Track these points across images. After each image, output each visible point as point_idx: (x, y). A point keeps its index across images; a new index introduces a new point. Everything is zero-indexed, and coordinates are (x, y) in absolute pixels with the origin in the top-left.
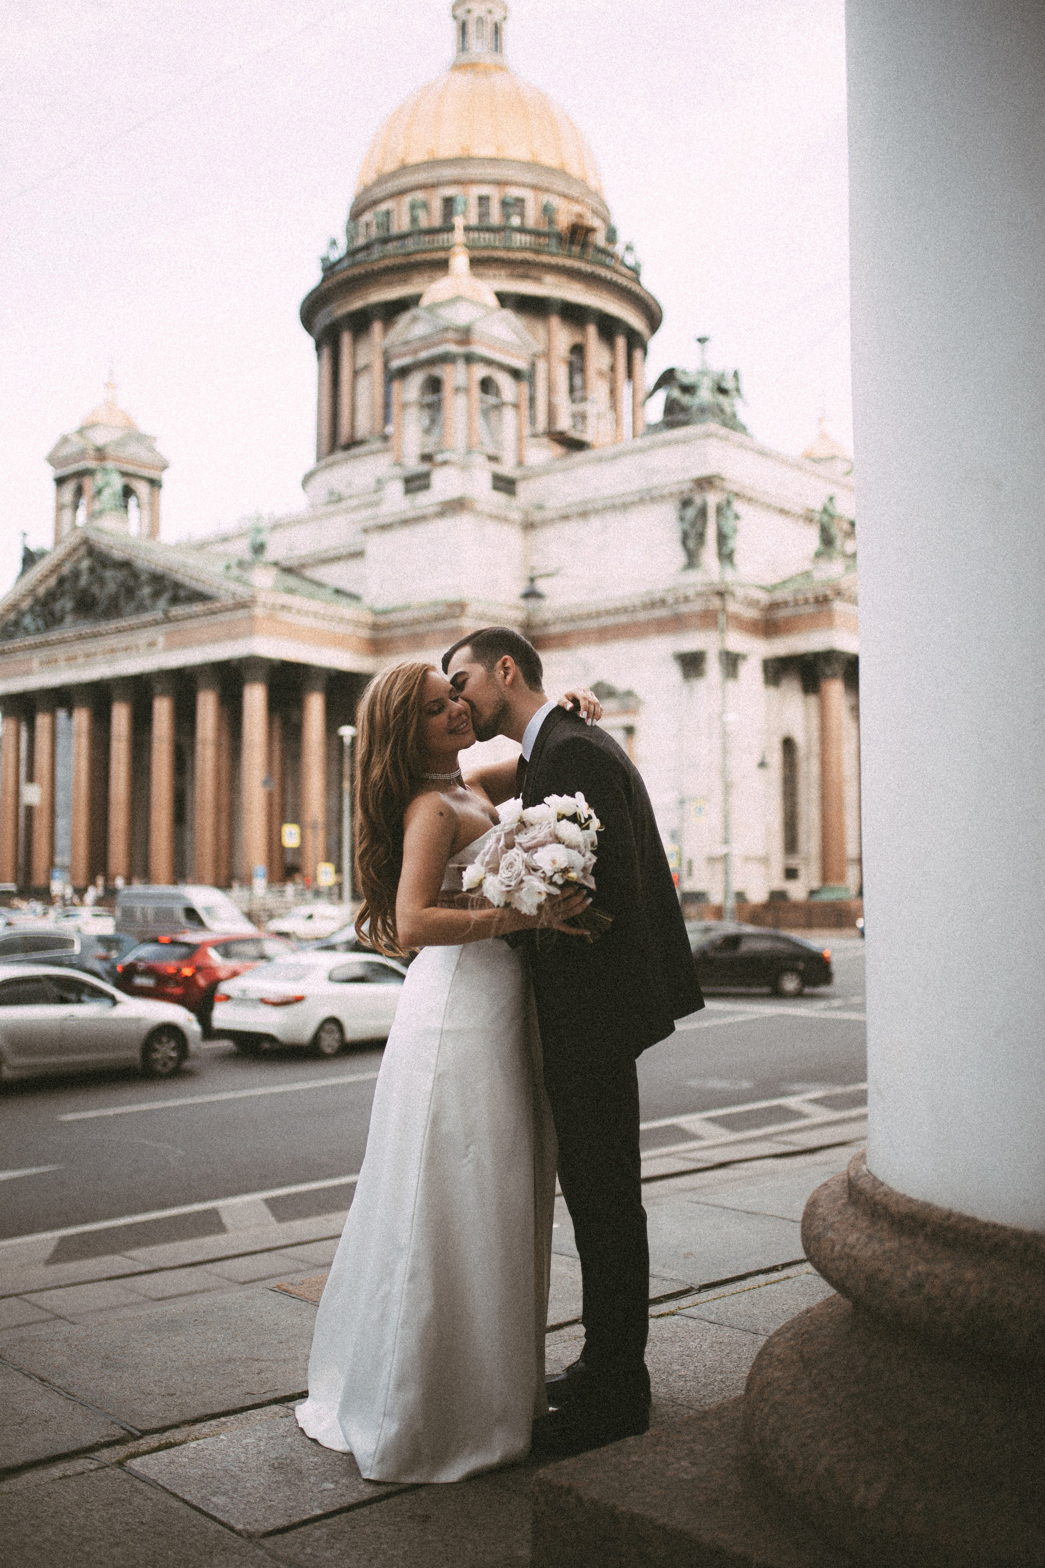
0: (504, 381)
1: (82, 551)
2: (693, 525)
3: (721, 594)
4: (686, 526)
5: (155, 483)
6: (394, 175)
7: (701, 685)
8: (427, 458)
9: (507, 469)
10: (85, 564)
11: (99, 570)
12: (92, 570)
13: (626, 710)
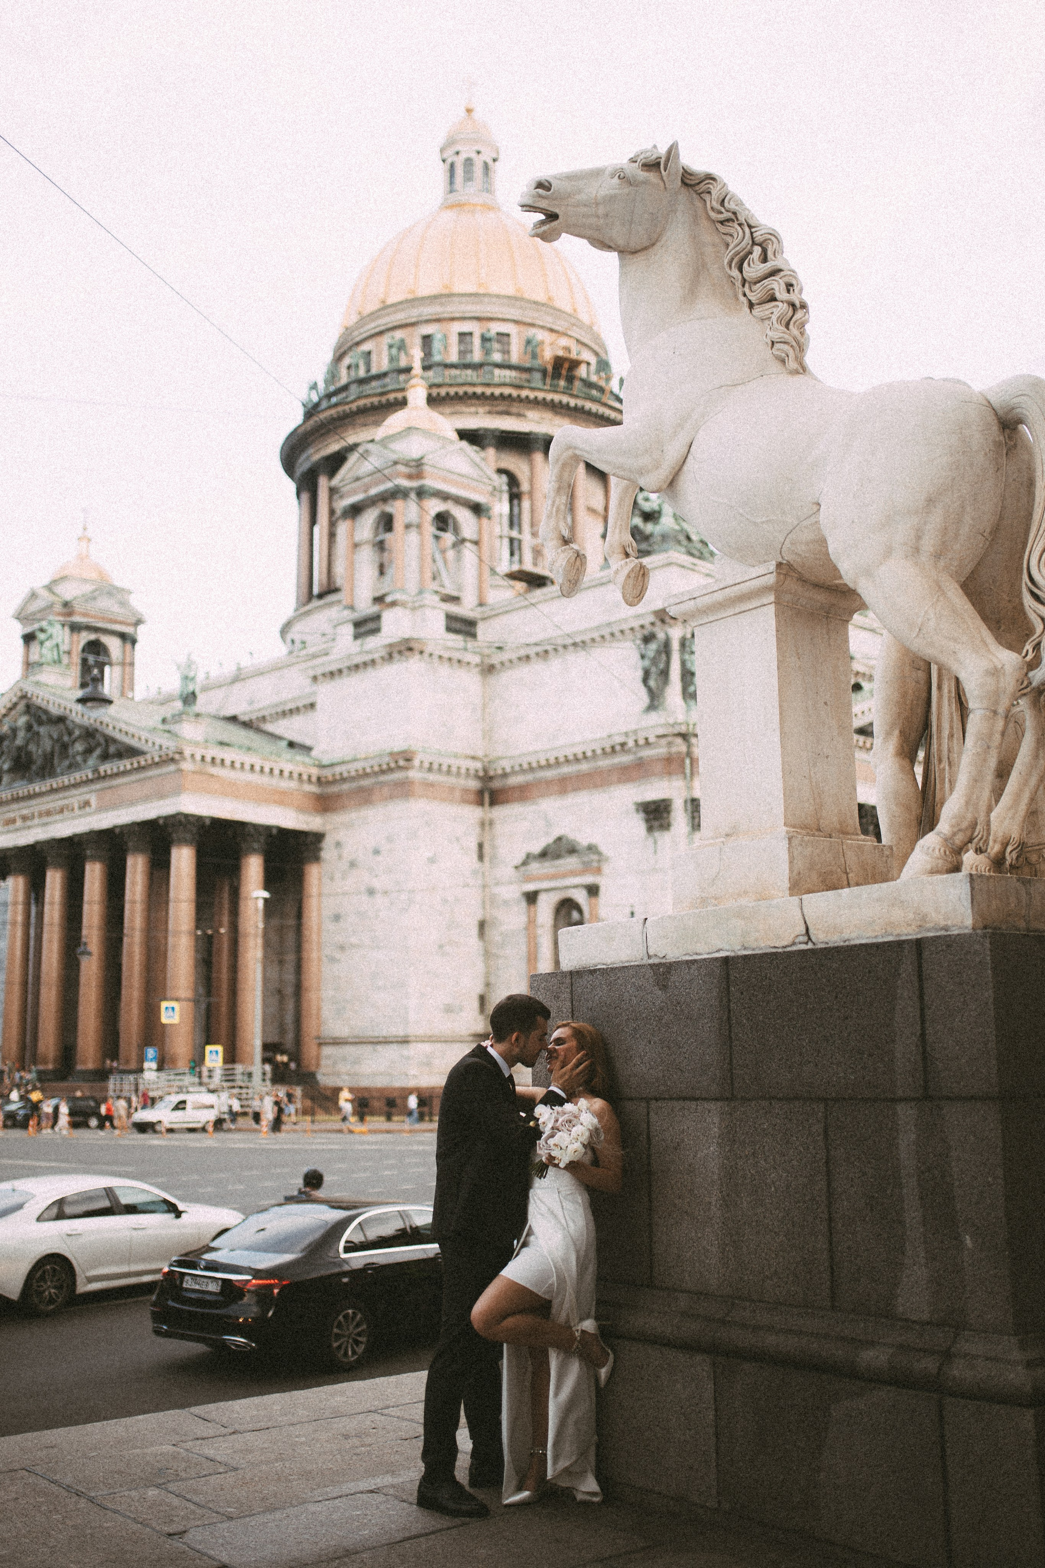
0: (463, 515)
1: (21, 707)
2: (654, 661)
3: (684, 736)
4: (647, 663)
5: (129, 640)
6: (373, 316)
7: (664, 838)
8: (379, 600)
9: (466, 609)
10: (22, 721)
11: (36, 727)
12: (29, 727)
13: (587, 868)
